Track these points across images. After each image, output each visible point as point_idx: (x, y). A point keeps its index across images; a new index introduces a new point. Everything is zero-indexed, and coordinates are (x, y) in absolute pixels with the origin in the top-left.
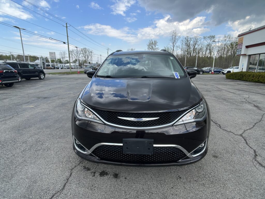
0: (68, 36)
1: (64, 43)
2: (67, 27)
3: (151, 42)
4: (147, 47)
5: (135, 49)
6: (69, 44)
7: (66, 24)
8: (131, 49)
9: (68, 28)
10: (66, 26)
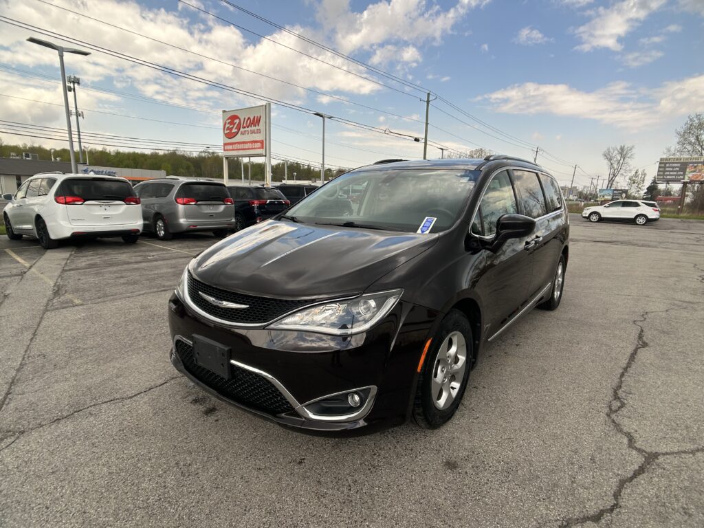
0: (427, 124)
1: (417, 140)
2: (428, 102)
3: (697, 121)
4: (676, 139)
5: (633, 147)
6: (428, 143)
7: (429, 94)
8: (619, 148)
9: (430, 103)
10: (426, 100)
